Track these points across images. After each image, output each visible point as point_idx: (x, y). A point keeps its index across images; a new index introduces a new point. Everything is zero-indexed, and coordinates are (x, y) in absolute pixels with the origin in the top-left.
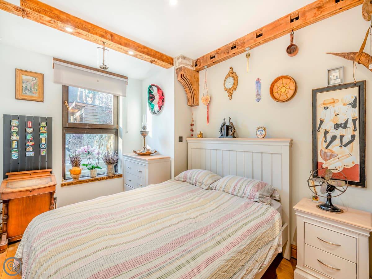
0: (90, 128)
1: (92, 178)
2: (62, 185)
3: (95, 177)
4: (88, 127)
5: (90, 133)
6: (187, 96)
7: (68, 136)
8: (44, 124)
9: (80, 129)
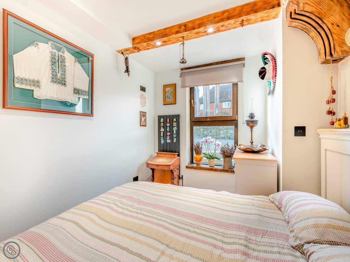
0: (210, 121)
1: (210, 167)
2: (187, 167)
3: (213, 167)
4: (208, 120)
5: (211, 125)
6: (317, 46)
7: (195, 128)
8: (175, 120)
9: (203, 122)
